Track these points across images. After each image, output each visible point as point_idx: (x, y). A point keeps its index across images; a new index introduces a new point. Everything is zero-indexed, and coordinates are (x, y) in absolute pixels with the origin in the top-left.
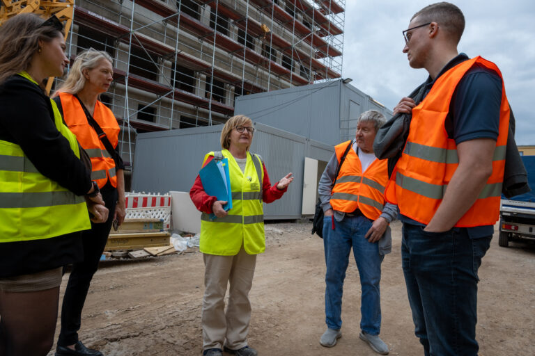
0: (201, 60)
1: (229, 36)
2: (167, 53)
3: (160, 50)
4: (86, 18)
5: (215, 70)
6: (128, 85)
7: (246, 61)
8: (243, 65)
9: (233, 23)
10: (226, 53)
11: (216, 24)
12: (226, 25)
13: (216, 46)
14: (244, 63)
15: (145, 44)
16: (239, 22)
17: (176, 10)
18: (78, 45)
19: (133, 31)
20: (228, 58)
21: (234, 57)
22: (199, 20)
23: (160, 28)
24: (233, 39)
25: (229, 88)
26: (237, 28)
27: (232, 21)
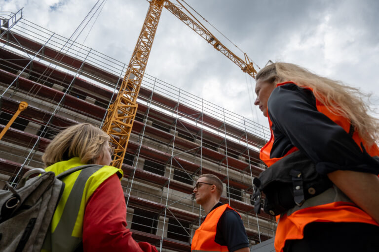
1: (243, 201)
2: (194, 219)
3: (189, 218)
4: (137, 203)
6: (162, 247)
7: (258, 217)
8: (256, 221)
9: (244, 192)
10: (243, 215)
11: (229, 193)
12: (240, 194)
14: (258, 219)
15: (176, 214)
16: (248, 190)
18: (133, 221)
19: (167, 206)
20: (245, 218)
21: (250, 217)
23: (190, 203)
24: (247, 203)
26: (248, 195)
27: (243, 190)
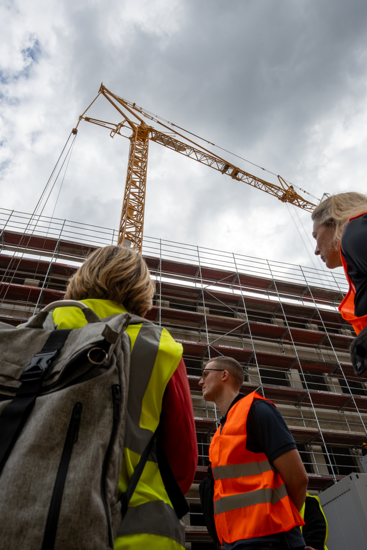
0: (305, 428)
1: (330, 391)
5: (325, 434)
7: (361, 411)
8: (359, 418)
9: (328, 376)
10: (335, 412)
11: (306, 383)
12: (322, 380)
13: (315, 406)
14: (360, 415)
16: (334, 372)
17: (258, 385)
19: (217, 420)
20: (340, 416)
21: (347, 413)
22: (290, 386)
24: (337, 392)
25: (357, 453)
26: (335, 380)
27: (327, 374)
